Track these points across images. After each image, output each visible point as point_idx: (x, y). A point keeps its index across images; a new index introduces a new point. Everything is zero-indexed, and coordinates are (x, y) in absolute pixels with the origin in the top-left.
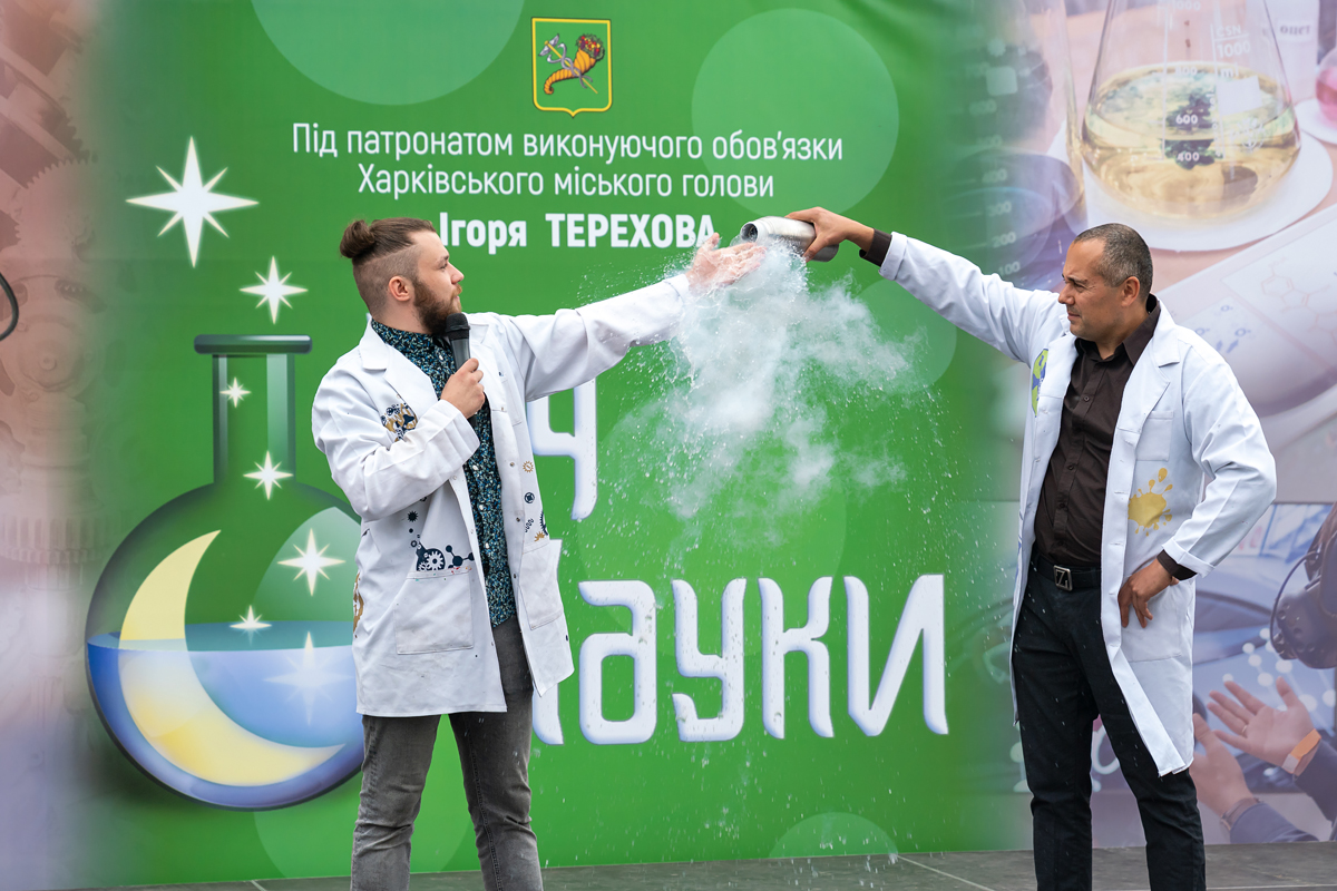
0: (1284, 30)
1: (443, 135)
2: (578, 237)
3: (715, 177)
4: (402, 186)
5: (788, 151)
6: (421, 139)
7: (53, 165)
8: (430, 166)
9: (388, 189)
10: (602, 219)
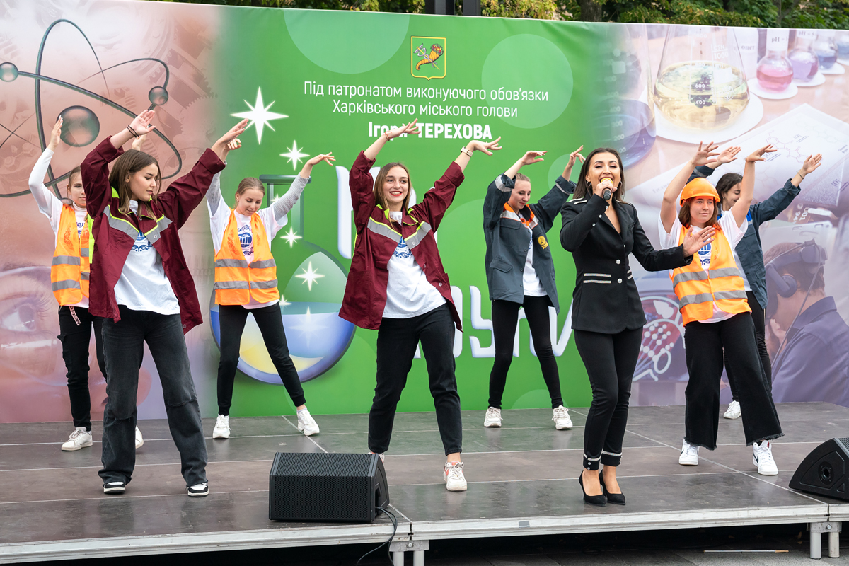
0: (743, 47)
1: (371, 87)
2: (430, 133)
3: (491, 108)
4: (352, 110)
5: (524, 97)
6: (361, 89)
7: (198, 99)
8: (365, 101)
9: (346, 111)
10: (441, 126)
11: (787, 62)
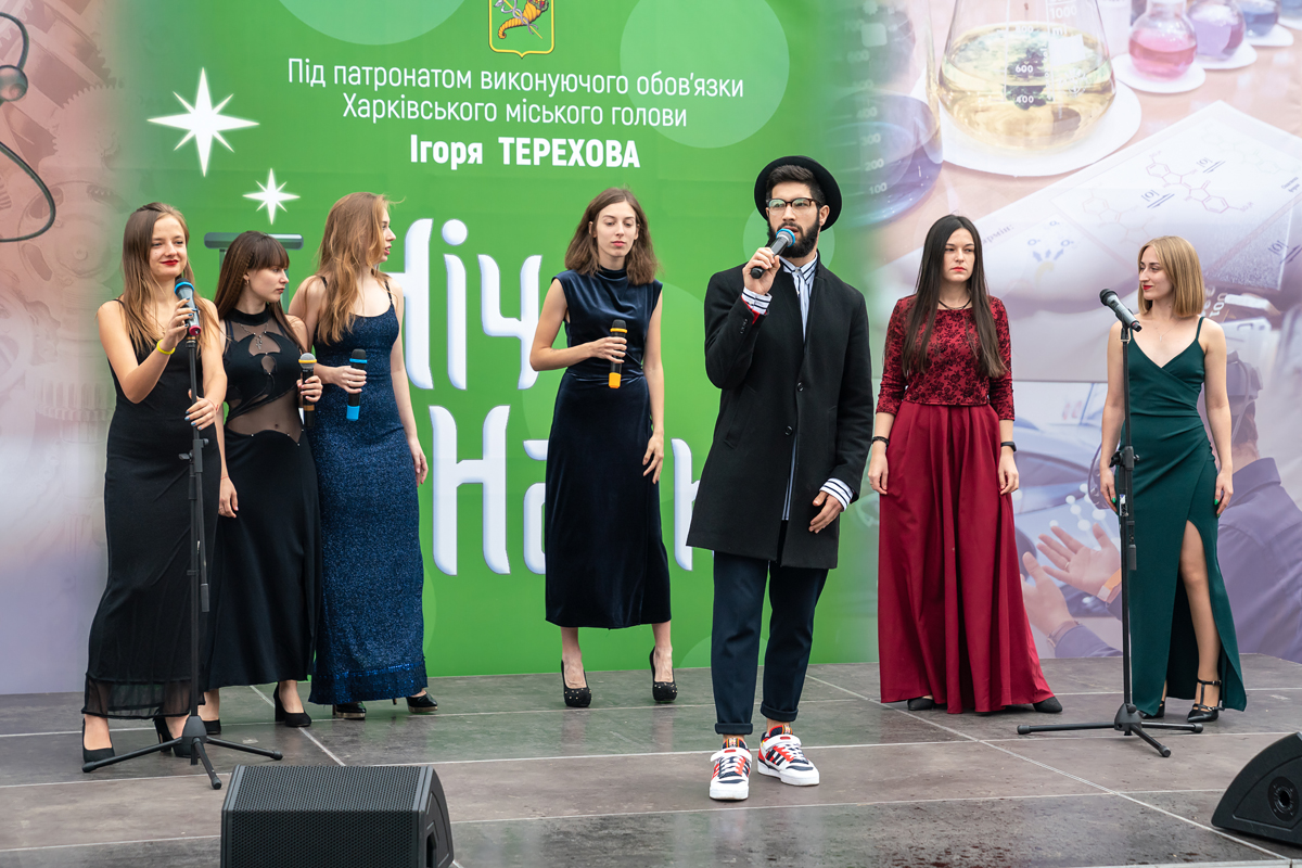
1: (414, 70)
2: (525, 156)
3: (638, 110)
4: (379, 113)
5: (699, 89)
6: (395, 73)
7: (85, 89)
8: (403, 96)
9: (368, 115)
10: (545, 142)
11: (1185, 23)
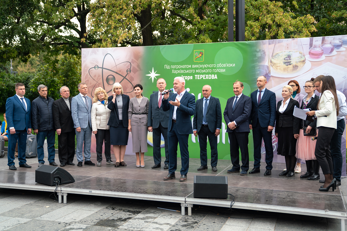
0: (304, 45)
2: (199, 78)
3: (217, 70)
4: (177, 72)
5: (227, 66)
6: (180, 66)
7: (138, 71)
8: (181, 70)
10: (202, 75)
11: (321, 48)
